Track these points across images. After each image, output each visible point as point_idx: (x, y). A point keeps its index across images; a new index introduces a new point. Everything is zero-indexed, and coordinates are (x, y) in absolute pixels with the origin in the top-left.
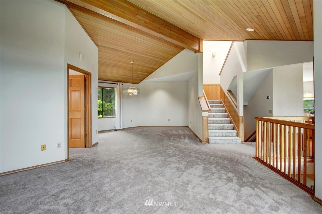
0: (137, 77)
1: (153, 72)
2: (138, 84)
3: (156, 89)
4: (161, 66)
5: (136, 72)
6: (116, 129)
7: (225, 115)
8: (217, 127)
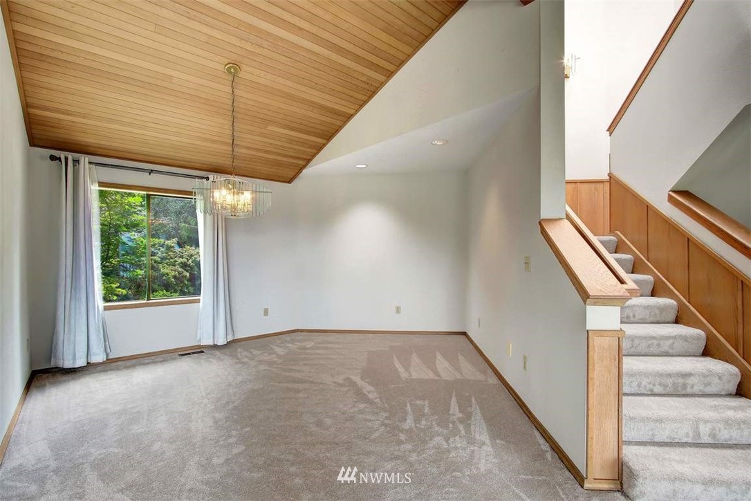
0: (279, 154)
1: (337, 131)
2: (289, 182)
3: (352, 201)
4: (365, 102)
5: (270, 128)
6: (200, 346)
7: (662, 309)
8: (645, 382)
